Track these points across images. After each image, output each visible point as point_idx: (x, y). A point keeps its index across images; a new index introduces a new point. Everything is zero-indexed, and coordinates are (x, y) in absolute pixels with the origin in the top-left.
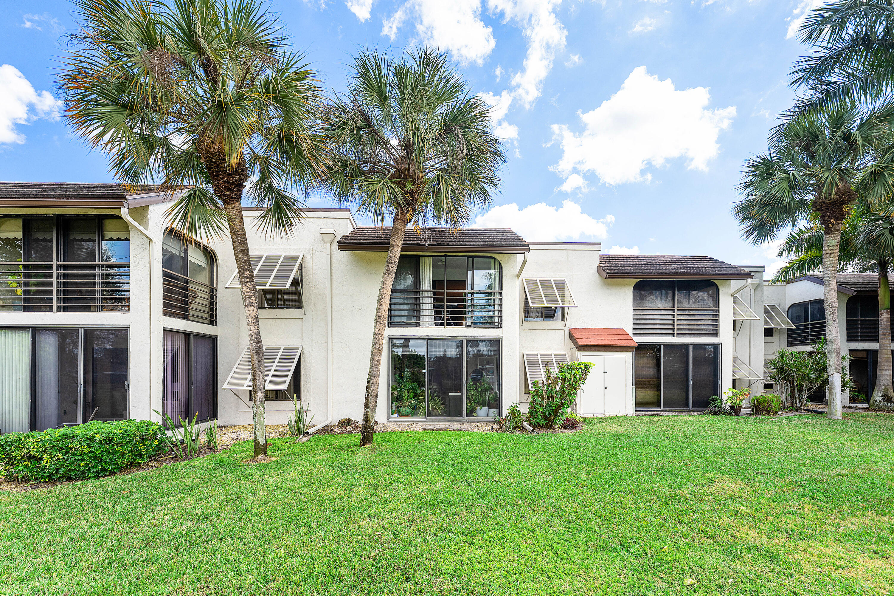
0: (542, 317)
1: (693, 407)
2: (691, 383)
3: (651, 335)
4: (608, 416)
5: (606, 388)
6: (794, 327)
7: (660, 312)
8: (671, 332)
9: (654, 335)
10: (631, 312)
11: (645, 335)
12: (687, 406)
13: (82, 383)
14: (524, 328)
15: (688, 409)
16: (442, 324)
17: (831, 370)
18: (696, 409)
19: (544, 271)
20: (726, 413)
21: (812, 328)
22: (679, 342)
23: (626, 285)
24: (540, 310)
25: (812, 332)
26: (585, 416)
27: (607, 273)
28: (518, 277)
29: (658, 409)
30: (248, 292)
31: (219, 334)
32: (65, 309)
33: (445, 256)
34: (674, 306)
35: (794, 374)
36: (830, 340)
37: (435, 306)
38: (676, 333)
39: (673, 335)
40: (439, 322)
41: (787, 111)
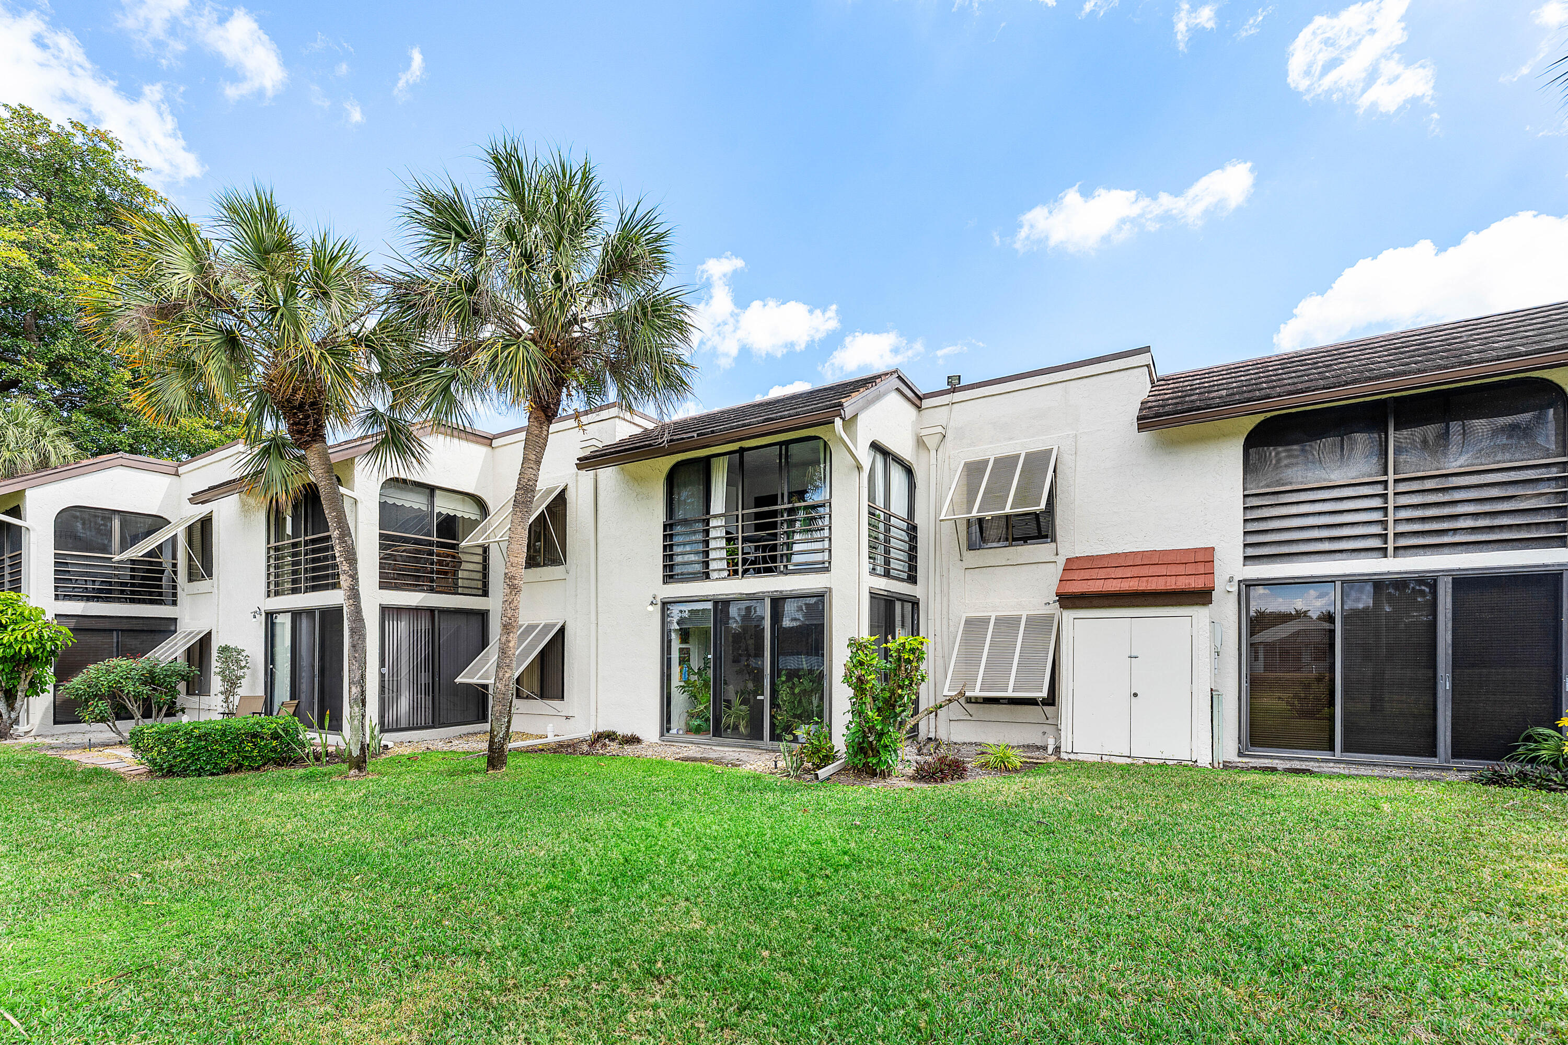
0: (1007, 540)
1: (1454, 756)
2: (1445, 685)
3: (1305, 558)
4: (1141, 762)
5: (1135, 695)
7: (1325, 494)
8: (1377, 543)
9: (1317, 557)
10: (1239, 503)
11: (1287, 558)
12: (1432, 752)
14: (965, 564)
15: (1435, 761)
18: (1463, 764)
19: (1011, 439)
22: (1403, 569)
23: (1223, 436)
24: (1004, 521)
26: (1080, 757)
27: (1141, 419)
29: (1327, 755)
31: (490, 608)
32: (314, 589)
34: (1385, 473)
38: (1390, 545)
39: (1383, 551)
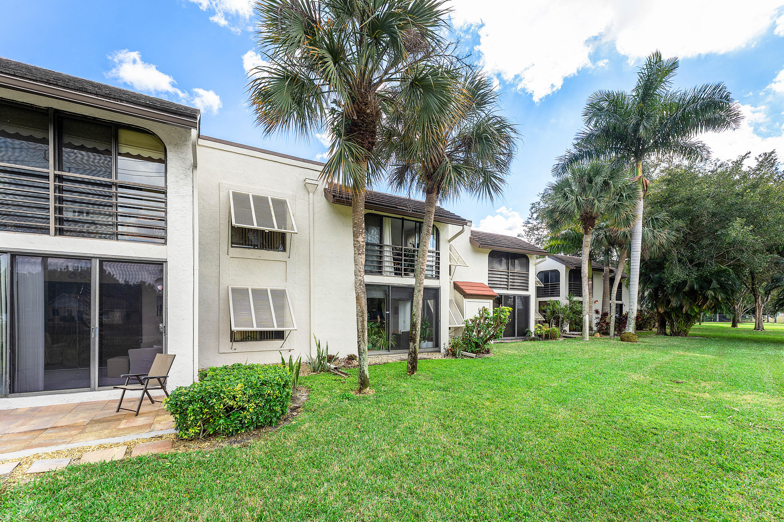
1: (517, 336)
2: (516, 320)
3: (497, 288)
6: (543, 286)
7: (499, 273)
8: (506, 287)
10: (487, 272)
11: (494, 288)
12: (515, 336)
13: (97, 325)
15: (515, 338)
16: (401, 274)
17: (584, 313)
18: (518, 338)
20: (534, 339)
21: (551, 287)
22: (511, 293)
23: (484, 253)
25: (551, 289)
27: (481, 244)
28: (449, 241)
30: (362, 242)
33: (403, 219)
34: (508, 270)
35: (560, 315)
36: (585, 296)
37: (394, 259)
38: (509, 287)
39: (507, 289)
40: (398, 272)
41: (562, 156)
